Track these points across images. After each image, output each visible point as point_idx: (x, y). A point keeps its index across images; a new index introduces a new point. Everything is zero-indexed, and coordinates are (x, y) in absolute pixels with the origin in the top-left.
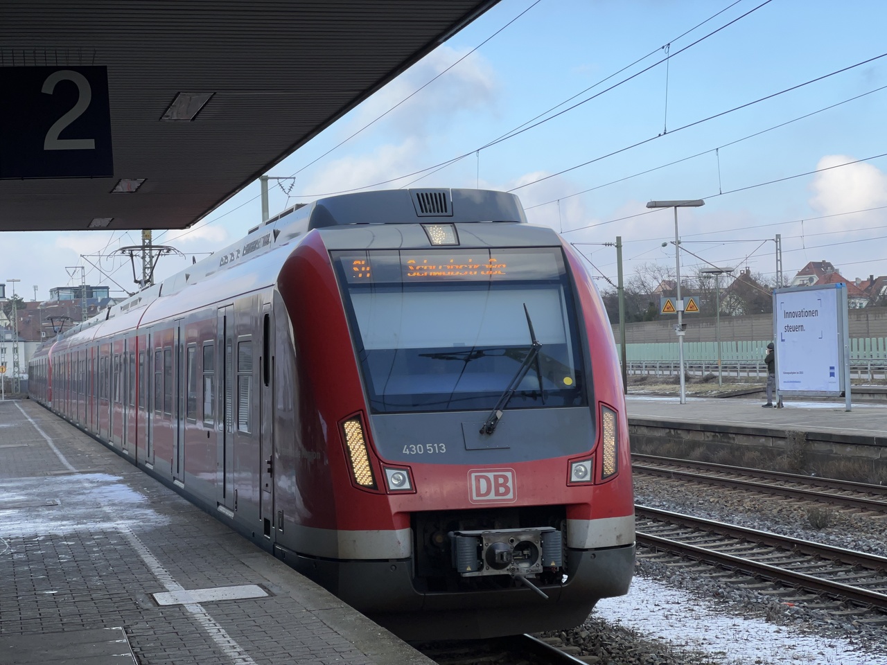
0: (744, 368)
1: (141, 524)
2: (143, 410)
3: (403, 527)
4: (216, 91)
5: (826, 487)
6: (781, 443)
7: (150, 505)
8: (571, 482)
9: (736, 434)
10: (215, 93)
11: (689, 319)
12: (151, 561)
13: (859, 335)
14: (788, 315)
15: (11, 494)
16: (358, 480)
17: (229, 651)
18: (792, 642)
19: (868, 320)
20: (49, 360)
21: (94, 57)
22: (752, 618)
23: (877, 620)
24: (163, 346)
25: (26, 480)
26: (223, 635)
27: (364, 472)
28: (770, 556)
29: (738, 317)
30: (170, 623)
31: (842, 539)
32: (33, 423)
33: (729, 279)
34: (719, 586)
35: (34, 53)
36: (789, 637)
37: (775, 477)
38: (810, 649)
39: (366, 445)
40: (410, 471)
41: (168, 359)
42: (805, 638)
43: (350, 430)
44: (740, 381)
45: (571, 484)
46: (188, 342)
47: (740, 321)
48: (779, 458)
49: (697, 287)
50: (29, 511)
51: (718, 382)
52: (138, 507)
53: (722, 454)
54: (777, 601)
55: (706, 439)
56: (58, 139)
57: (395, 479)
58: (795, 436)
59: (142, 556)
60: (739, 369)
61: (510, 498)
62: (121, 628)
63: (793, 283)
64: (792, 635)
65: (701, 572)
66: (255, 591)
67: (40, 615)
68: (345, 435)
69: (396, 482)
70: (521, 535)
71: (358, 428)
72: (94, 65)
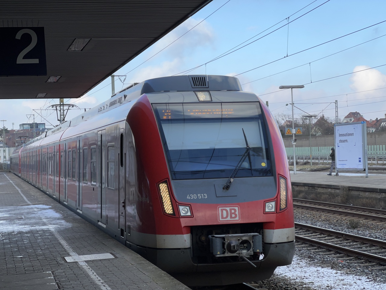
0: (322, 158)
1: (59, 227)
2: (62, 177)
3: (187, 233)
4: (91, 38)
5: (357, 210)
6: (338, 191)
7: (63, 218)
8: (265, 212)
9: (318, 187)
10: (91, 39)
11: (298, 137)
12: (63, 243)
13: (372, 144)
14: (340, 135)
15: (2, 214)
16: (166, 211)
17: (98, 282)
18: (343, 278)
19: (375, 137)
20: (19, 155)
21: (38, 23)
22: (325, 267)
23: (380, 268)
24: (72, 149)
25: (9, 208)
26: (95, 275)
27: (169, 207)
28: (333, 240)
29: (319, 136)
30: (72, 270)
31: (364, 233)
32: (12, 183)
33: (315, 119)
34: (311, 253)
35: (12, 21)
36: (341, 276)
37: (335, 206)
38: (350, 281)
39: (169, 195)
40: (190, 207)
41: (74, 155)
42: (348, 276)
43: (162, 188)
44: (320, 164)
45: (265, 213)
46: (83, 147)
47: (320, 138)
48: (337, 198)
49: (301, 123)
50: (10, 221)
51: (310, 165)
52: (58, 219)
53: (312, 196)
54: (336, 260)
55: (305, 190)
56: (23, 59)
57: (184, 211)
58: (344, 188)
59: (60, 241)
60: (319, 159)
61: (237, 220)
62: (50, 272)
63: (343, 121)
64: (342, 275)
65: (303, 247)
66: (109, 256)
67: (15, 266)
68: (160, 190)
69: (184, 212)
70: (243, 237)
71: (166, 187)
72: (38, 26)
